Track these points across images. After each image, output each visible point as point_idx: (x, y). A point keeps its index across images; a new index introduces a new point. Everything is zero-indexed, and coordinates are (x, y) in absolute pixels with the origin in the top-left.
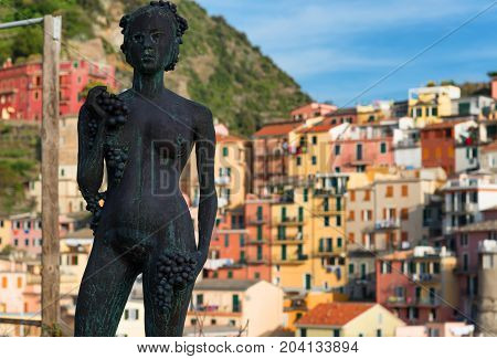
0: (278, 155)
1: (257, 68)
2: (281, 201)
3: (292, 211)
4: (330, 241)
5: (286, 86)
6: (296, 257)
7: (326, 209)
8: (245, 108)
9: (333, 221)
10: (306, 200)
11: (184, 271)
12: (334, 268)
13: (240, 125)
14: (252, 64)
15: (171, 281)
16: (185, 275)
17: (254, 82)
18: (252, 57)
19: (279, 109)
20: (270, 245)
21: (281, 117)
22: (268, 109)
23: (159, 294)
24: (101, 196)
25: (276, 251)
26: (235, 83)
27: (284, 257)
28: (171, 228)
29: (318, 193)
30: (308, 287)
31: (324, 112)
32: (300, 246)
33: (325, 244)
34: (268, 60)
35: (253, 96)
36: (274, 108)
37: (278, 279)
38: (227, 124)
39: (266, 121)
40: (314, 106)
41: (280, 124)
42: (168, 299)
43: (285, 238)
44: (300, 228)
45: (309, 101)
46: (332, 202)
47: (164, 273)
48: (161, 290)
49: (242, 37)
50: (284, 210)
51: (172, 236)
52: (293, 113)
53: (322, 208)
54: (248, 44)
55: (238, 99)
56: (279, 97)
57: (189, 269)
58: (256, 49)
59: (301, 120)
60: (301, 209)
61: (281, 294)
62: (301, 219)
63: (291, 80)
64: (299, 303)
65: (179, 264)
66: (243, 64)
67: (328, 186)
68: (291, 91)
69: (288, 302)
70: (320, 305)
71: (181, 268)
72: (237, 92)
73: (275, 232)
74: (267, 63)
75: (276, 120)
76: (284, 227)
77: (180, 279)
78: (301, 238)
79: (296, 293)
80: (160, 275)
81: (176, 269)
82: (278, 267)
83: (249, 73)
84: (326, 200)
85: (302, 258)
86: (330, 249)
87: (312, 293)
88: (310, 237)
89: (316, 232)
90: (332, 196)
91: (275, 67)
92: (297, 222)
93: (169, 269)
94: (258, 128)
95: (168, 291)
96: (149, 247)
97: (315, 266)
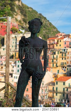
0: (52, 44)
1: (48, 25)
2: (53, 54)
3: (55, 56)
4: (63, 63)
5: (55, 29)
6: (56, 66)
7: (63, 56)
8: (45, 34)
9: (64, 59)
10: (58, 54)
11: (41, 76)
12: (64, 69)
13: (44, 37)
14: (47, 24)
15: (38, 78)
16: (41, 77)
17: (48, 28)
18: (47, 22)
19: (53, 34)
20: (50, 64)
21: (53, 36)
22: (50, 34)
23: (35, 81)
24: (23, 60)
25: (51, 65)
26: (43, 28)
27: (53, 66)
28: (38, 67)
29: (61, 52)
30: (58, 73)
31: (62, 35)
32: (57, 64)
33: (62, 64)
34: (51, 23)
35: (47, 31)
36: (52, 34)
37: (52, 71)
38: (42, 37)
39: (50, 37)
40: (61, 33)
41: (53, 37)
42: (37, 82)
43: (53, 62)
44: (57, 60)
45: (59, 32)
46: (64, 55)
47: (37, 77)
48: (36, 80)
49: (45, 18)
50: (53, 56)
51: (38, 69)
52: (56, 35)
53: (62, 56)
54: (46, 20)
55: (44, 32)
56: (53, 31)
57: (42, 76)
58: (48, 21)
59: (58, 37)
60: (57, 56)
61: (52, 74)
62: (57, 58)
63: (56, 28)
64: (56, 76)
65: (40, 75)
66: (45, 24)
67: (63, 51)
68: (55, 30)
69: (54, 76)
70: (61, 77)
71: (40, 76)
72: (44, 30)
73: (51, 61)
74: (50, 24)
75: (52, 36)
76: (53, 60)
77: (40, 78)
78: (57, 62)
79: (56, 74)
80: (36, 77)
81: (39, 76)
82: (52, 68)
83: (46, 26)
84: (63, 54)
85: (57, 66)
86: (63, 65)
87: (59, 74)
88: (59, 62)
89: (60, 61)
90: (64, 53)
91: (52, 25)
92: (56, 59)
93: (38, 76)
94: (48, 38)
95: (37, 81)
96: (33, 71)
97: (60, 68)
